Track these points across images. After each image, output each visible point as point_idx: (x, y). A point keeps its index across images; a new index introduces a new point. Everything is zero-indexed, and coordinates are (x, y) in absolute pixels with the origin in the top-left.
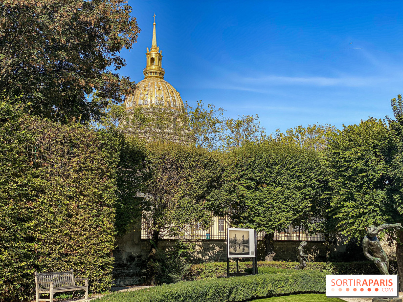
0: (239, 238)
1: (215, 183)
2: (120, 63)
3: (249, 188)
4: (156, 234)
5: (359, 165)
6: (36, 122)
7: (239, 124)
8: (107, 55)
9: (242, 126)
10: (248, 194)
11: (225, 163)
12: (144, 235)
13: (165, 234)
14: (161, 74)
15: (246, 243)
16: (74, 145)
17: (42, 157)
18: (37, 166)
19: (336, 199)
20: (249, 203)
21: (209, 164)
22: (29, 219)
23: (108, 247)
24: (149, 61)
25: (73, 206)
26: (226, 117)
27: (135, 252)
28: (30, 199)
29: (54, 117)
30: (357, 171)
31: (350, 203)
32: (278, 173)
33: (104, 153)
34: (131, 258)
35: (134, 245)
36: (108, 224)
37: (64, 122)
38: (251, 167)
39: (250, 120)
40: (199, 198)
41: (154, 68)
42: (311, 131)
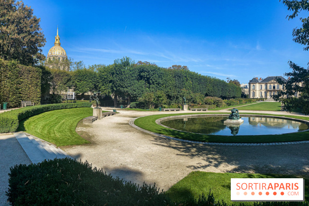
0: (71, 94)
1: (69, 80)
2: (41, 50)
3: (78, 82)
4: (54, 93)
5: (106, 77)
6: (20, 65)
7: (78, 63)
8: (38, 48)
9: (79, 63)
10: (78, 83)
11: (71, 75)
12: (51, 93)
13: (56, 93)
14: (60, 44)
15: (72, 96)
16: (30, 71)
17: (22, 74)
18: (21, 76)
19: (100, 85)
20: (78, 86)
21: (67, 75)
22: (20, 89)
23: (39, 96)
24: (56, 40)
25: (30, 86)
26: (75, 61)
27: (48, 97)
28: (19, 84)
29: (26, 64)
30: (105, 78)
31: (103, 86)
32: (85, 78)
33: (37, 73)
34: (47, 99)
35: (48, 95)
36: (39, 90)
37: (27, 66)
38: (79, 76)
39: (81, 62)
40: (65, 84)
41: (57, 42)
42: (98, 66)
